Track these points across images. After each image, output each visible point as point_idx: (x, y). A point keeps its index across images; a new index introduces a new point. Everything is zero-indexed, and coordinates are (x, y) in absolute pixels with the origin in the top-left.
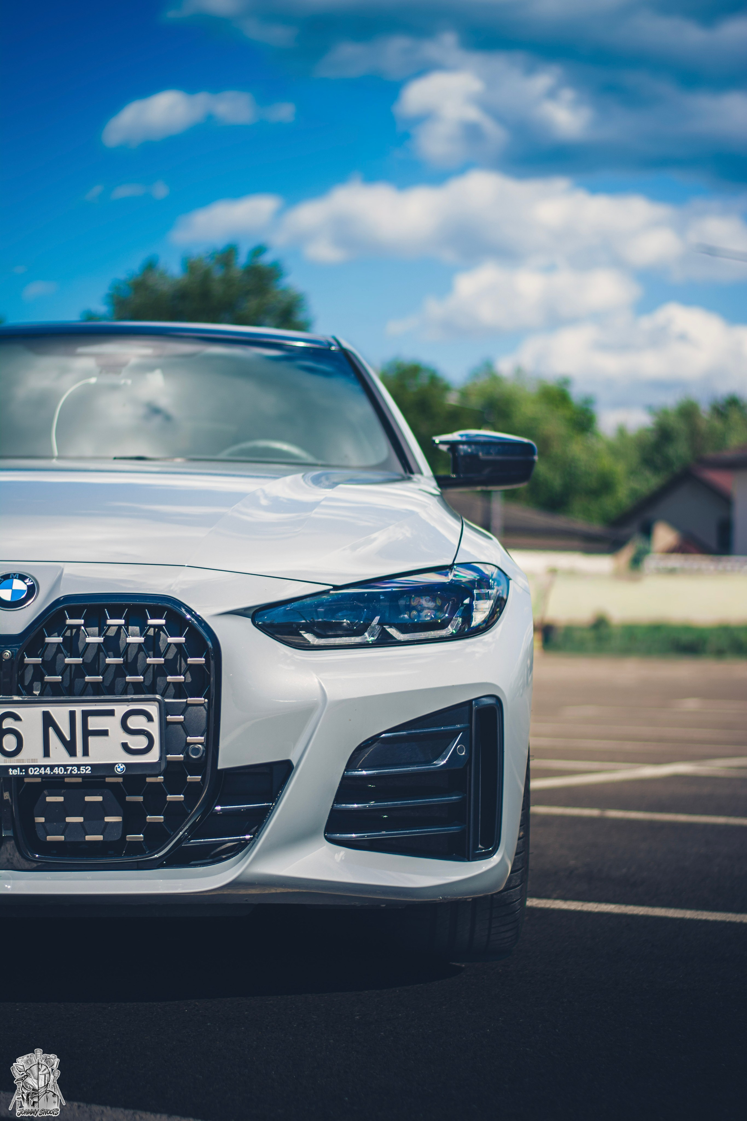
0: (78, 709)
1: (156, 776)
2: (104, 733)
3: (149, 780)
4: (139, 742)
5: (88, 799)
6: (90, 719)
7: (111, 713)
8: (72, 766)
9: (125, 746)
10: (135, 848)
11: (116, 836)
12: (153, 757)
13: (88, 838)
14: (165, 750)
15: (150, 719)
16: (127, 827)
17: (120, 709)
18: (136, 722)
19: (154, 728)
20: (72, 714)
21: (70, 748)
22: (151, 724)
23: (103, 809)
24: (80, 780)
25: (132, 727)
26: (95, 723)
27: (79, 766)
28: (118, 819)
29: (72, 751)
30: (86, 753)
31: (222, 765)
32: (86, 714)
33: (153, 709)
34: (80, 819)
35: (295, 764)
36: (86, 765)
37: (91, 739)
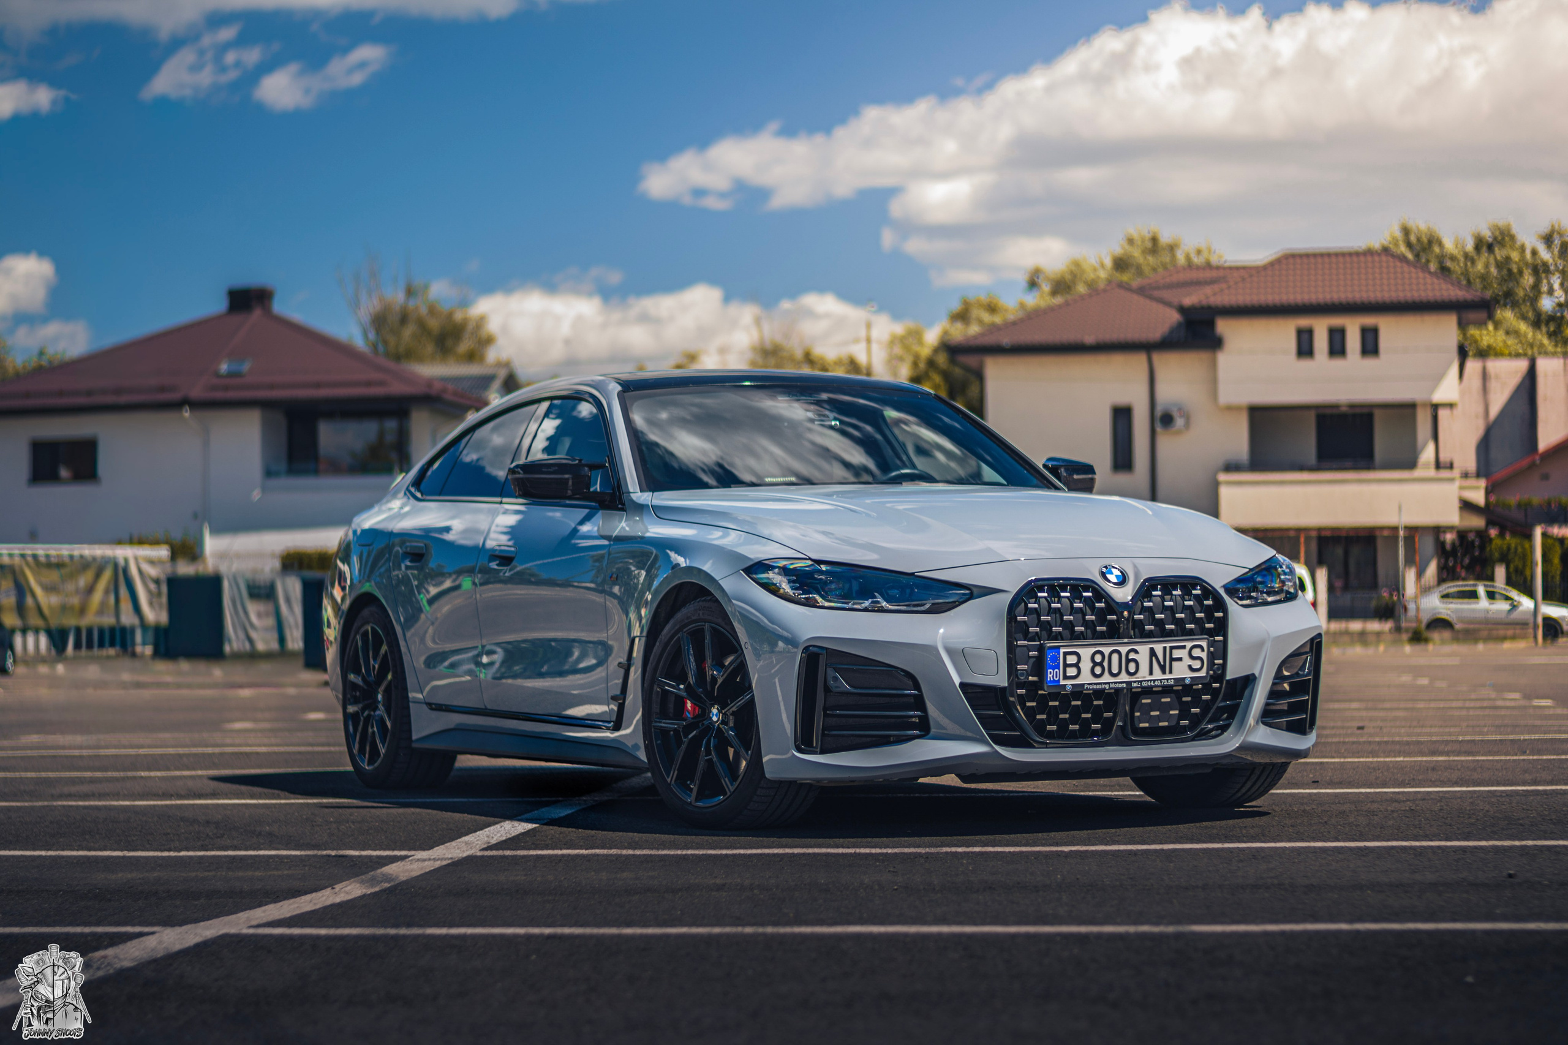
0: (1168, 645)
1: (1198, 684)
2: (1180, 659)
3: (1195, 687)
4: (1197, 664)
5: (1163, 700)
6: (1174, 651)
7: (1184, 647)
8: (1164, 679)
9: (1190, 667)
10: (1184, 729)
11: (1174, 723)
12: (1203, 673)
13: (1161, 724)
14: (1210, 667)
15: (1203, 650)
16: (1181, 717)
17: (1189, 645)
18: (1197, 652)
19: (1204, 655)
20: (1165, 648)
21: (1163, 669)
22: (1203, 653)
23: (1170, 706)
24: (1160, 689)
25: (1194, 655)
26: (1177, 654)
27: (1167, 680)
28: (1177, 712)
29: (1164, 672)
30: (1171, 672)
31: (1228, 678)
32: (1172, 648)
33: (1204, 644)
34: (1157, 713)
35: (1257, 675)
36: (1171, 679)
37: (1175, 664)
